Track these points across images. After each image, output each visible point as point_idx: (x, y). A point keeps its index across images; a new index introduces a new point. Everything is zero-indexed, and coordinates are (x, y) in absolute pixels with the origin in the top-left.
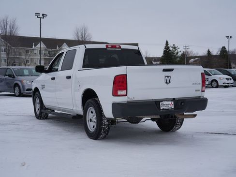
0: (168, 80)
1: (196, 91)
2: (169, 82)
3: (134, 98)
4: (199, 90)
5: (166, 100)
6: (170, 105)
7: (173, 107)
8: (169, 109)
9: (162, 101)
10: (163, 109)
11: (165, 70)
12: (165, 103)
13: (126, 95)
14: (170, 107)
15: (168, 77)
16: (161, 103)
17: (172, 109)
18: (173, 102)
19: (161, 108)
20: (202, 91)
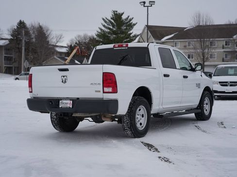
0: (64, 80)
1: (96, 91)
2: (65, 82)
4: (99, 91)
5: (67, 99)
6: (69, 104)
7: (71, 107)
8: (67, 108)
10: (61, 107)
11: (61, 70)
12: (65, 101)
13: (32, 92)
14: (68, 106)
15: (64, 77)
16: (60, 101)
18: (71, 102)
19: (60, 106)
20: (104, 92)
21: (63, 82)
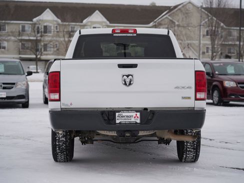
0: (128, 80)
1: (183, 98)
3: (71, 104)
4: (189, 98)
5: (128, 109)
6: (135, 118)
7: (138, 121)
8: (130, 123)
9: (119, 112)
10: (120, 123)
11: (121, 66)
12: (124, 114)
13: (59, 100)
14: (133, 120)
15: (128, 76)
16: (117, 114)
17: (136, 123)
18: (138, 114)
19: (117, 122)
20: (196, 99)
21: (125, 84)
